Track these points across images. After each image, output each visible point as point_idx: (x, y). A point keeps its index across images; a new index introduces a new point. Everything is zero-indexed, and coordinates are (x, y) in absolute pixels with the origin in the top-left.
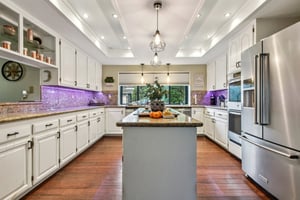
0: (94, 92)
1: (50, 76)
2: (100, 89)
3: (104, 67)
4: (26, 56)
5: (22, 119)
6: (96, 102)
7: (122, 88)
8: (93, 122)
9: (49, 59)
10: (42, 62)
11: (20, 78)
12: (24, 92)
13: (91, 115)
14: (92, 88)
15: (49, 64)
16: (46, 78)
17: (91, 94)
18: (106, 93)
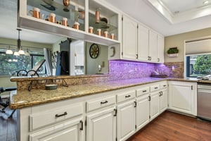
0: (155, 64)
1: (114, 52)
2: (162, 61)
3: (166, 39)
4: (92, 34)
5: (72, 98)
6: (157, 74)
7: (188, 58)
8: (155, 96)
9: (113, 35)
10: (106, 38)
11: (98, 55)
12: (100, 66)
13: (153, 89)
14: (154, 60)
15: (112, 40)
16: (112, 53)
17: (153, 67)
18: (169, 65)
